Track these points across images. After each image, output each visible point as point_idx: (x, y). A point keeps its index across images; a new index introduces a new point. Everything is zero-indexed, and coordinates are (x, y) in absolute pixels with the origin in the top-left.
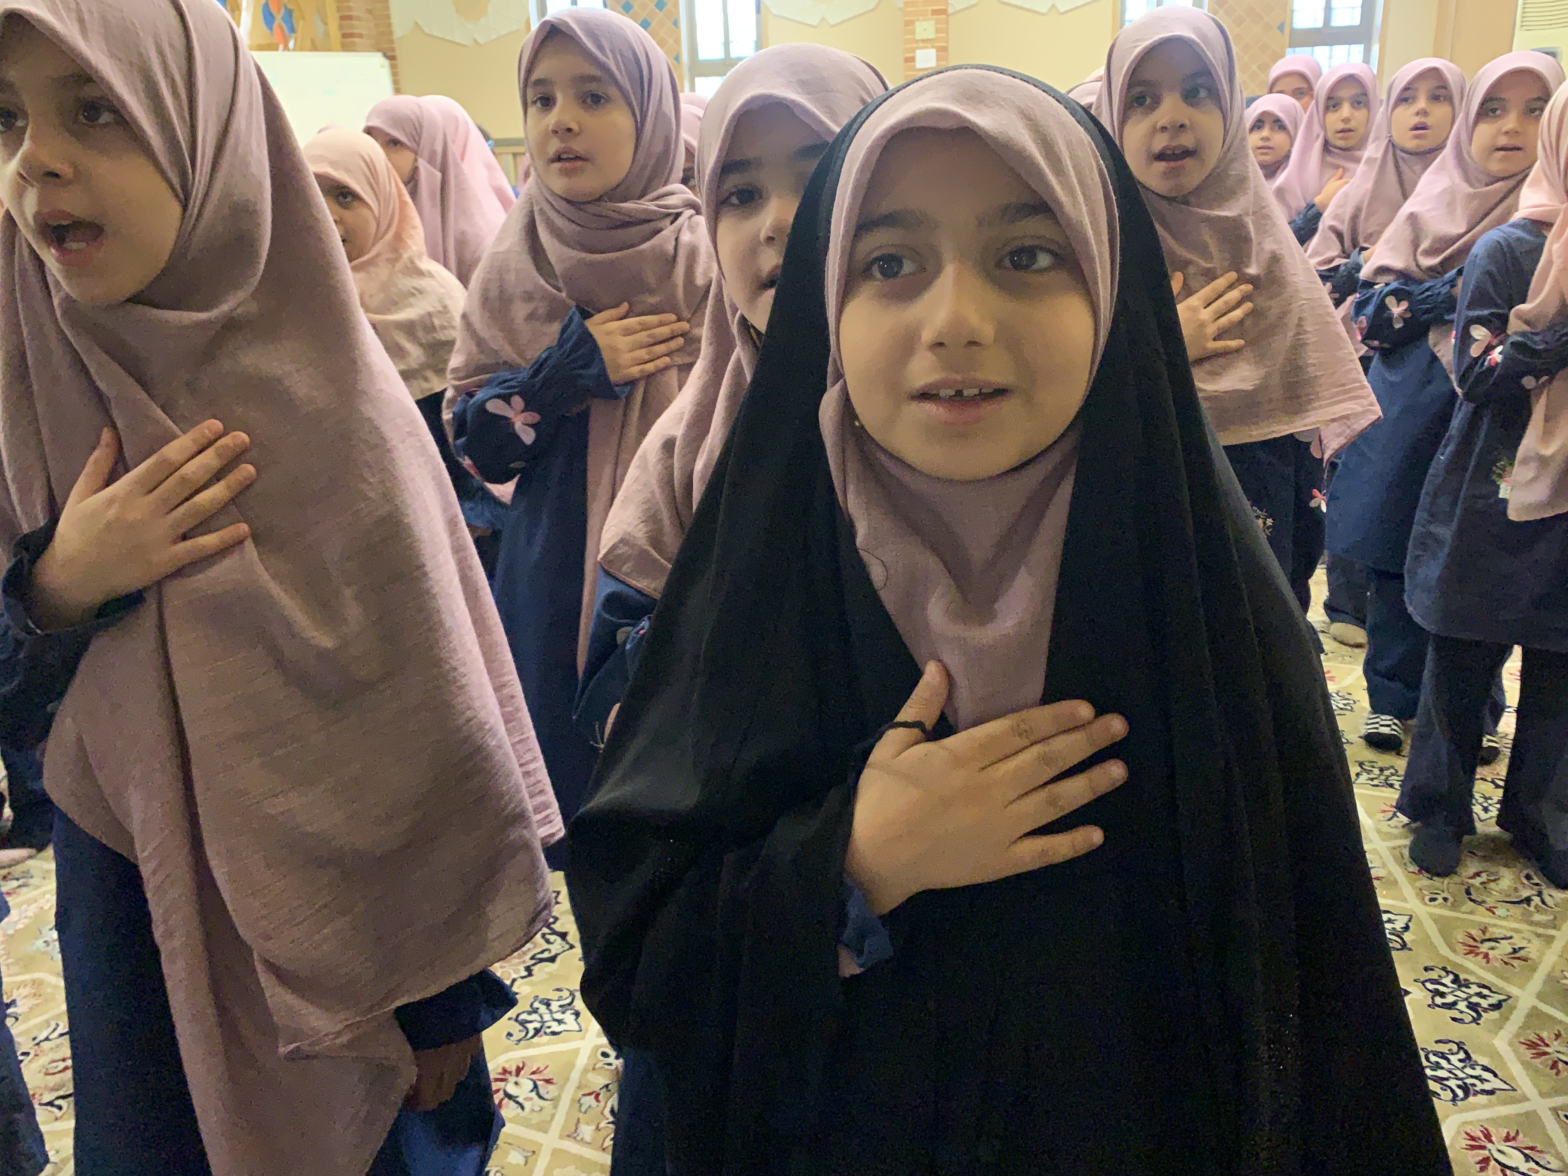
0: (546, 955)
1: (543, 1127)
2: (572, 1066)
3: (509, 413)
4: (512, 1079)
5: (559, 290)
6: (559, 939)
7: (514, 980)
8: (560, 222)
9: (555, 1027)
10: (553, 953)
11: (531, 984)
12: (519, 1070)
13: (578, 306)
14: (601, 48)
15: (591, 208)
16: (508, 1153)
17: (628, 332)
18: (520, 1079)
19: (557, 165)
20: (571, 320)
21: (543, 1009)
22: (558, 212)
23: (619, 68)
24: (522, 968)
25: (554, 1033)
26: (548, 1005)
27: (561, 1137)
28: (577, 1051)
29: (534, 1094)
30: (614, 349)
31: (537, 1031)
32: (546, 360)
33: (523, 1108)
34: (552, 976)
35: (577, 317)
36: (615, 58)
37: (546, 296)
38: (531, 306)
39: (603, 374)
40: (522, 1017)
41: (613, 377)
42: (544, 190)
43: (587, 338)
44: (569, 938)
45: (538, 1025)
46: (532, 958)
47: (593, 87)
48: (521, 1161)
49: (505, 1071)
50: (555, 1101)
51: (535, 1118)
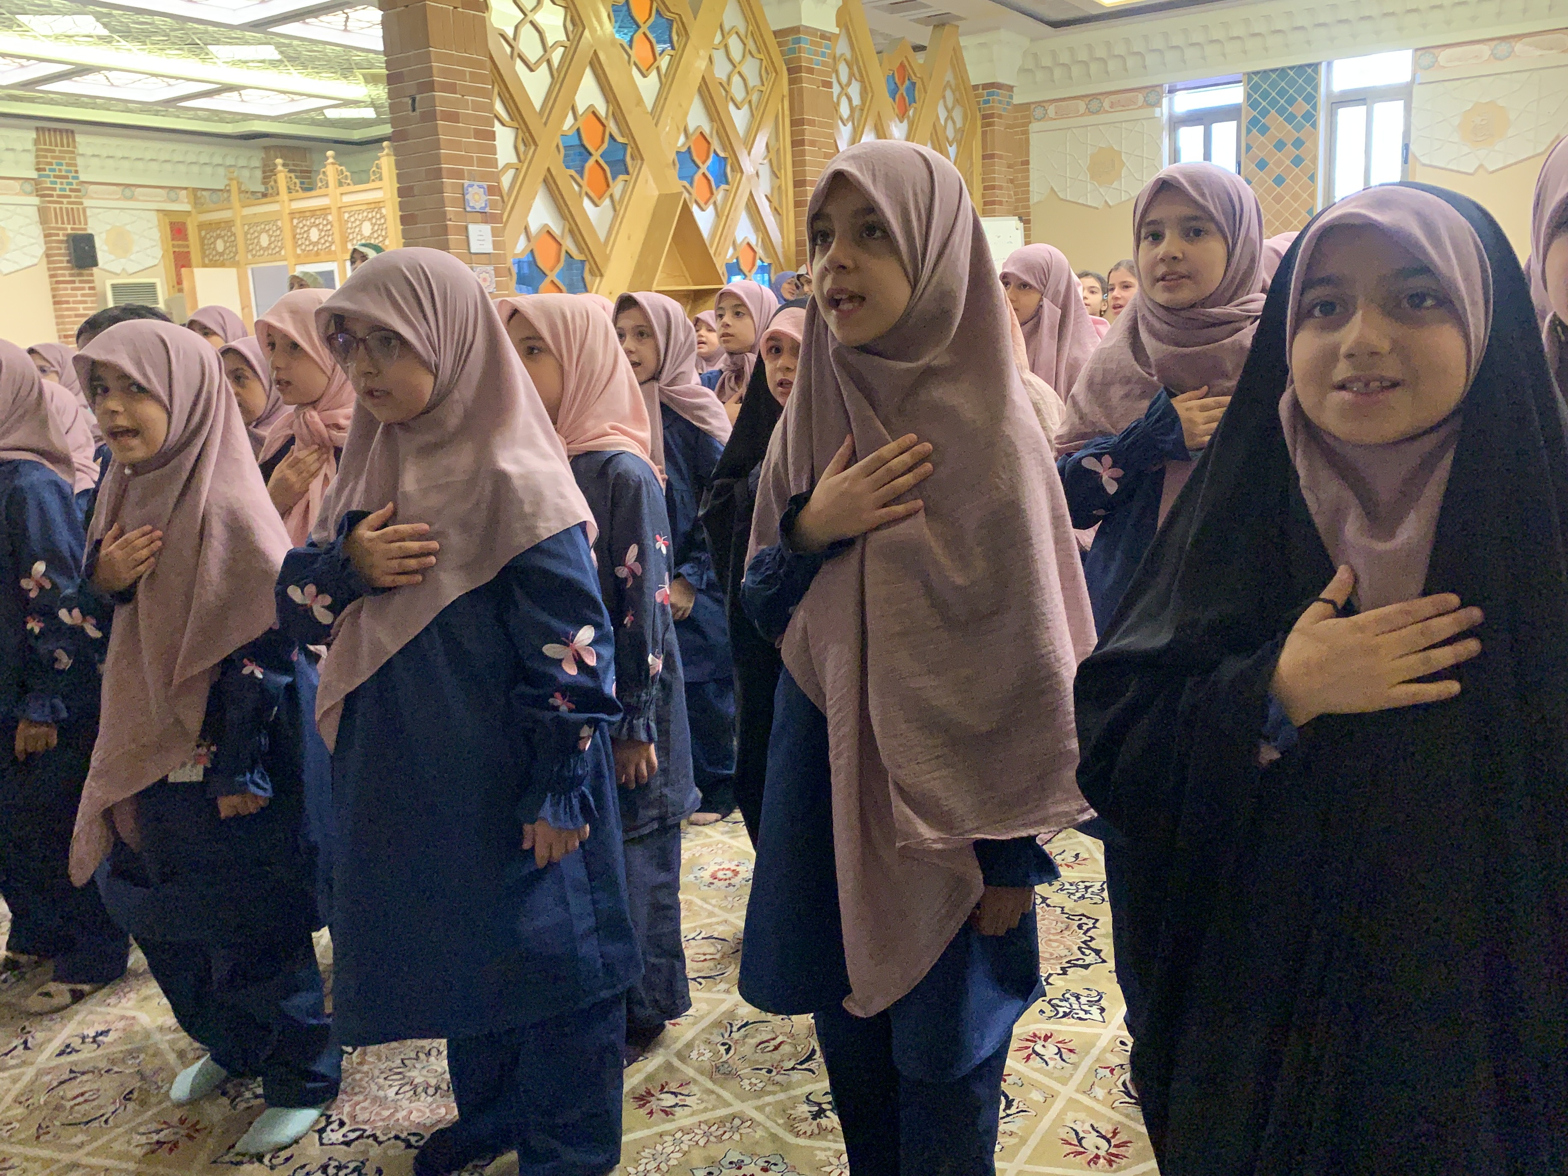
0: (1080, 962)
1: (1064, 1082)
2: (1093, 1045)
3: (1099, 469)
4: (1041, 1043)
5: (1151, 375)
6: (1093, 954)
7: (1050, 975)
8: (1157, 325)
9: (1082, 1014)
10: (1087, 962)
11: (1065, 981)
12: (1046, 1038)
13: (1166, 388)
14: (1203, 195)
15: (1182, 313)
16: (1030, 1092)
17: (1204, 408)
18: (1046, 1044)
19: (1161, 283)
20: (1159, 397)
21: (1073, 1000)
22: (1158, 318)
23: (1216, 208)
24: (1058, 967)
25: (1080, 1019)
26: (1078, 998)
27: (1077, 1091)
28: (1098, 1036)
29: (1058, 1057)
30: (1191, 421)
31: (1065, 1015)
32: (1135, 427)
33: (1047, 1064)
34: (1084, 979)
35: (1165, 394)
36: (1214, 202)
37: (1141, 380)
38: (1127, 388)
39: (1180, 442)
40: (1053, 1002)
41: (1188, 443)
42: (1148, 302)
43: (1170, 412)
44: (1102, 954)
45: (1068, 1010)
46: (1068, 962)
47: (1194, 224)
48: (1042, 1100)
49: (1035, 1035)
50: (1075, 1066)
51: (1057, 1073)
